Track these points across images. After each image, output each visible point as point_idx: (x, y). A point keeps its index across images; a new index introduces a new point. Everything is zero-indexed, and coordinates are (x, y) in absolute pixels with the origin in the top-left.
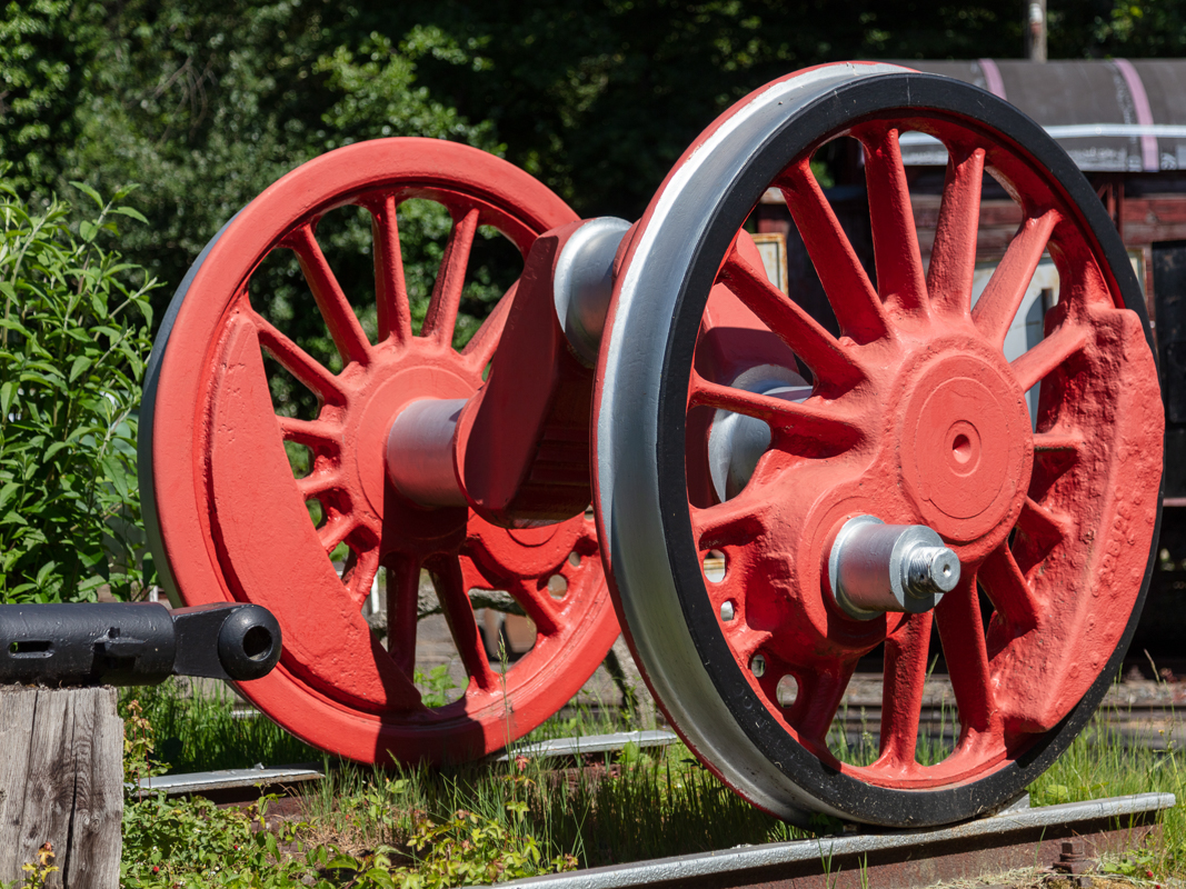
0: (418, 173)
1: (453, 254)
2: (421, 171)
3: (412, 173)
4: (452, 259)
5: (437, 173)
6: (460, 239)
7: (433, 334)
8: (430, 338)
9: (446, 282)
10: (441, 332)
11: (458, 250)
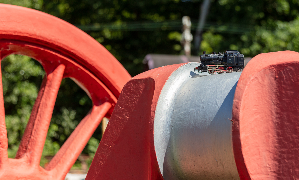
0: (20, 33)
1: (44, 96)
2: (23, 31)
3: (15, 32)
4: (43, 100)
5: (35, 35)
6: (50, 86)
7: (25, 157)
8: (23, 160)
9: (38, 117)
10: (32, 155)
11: (48, 93)
